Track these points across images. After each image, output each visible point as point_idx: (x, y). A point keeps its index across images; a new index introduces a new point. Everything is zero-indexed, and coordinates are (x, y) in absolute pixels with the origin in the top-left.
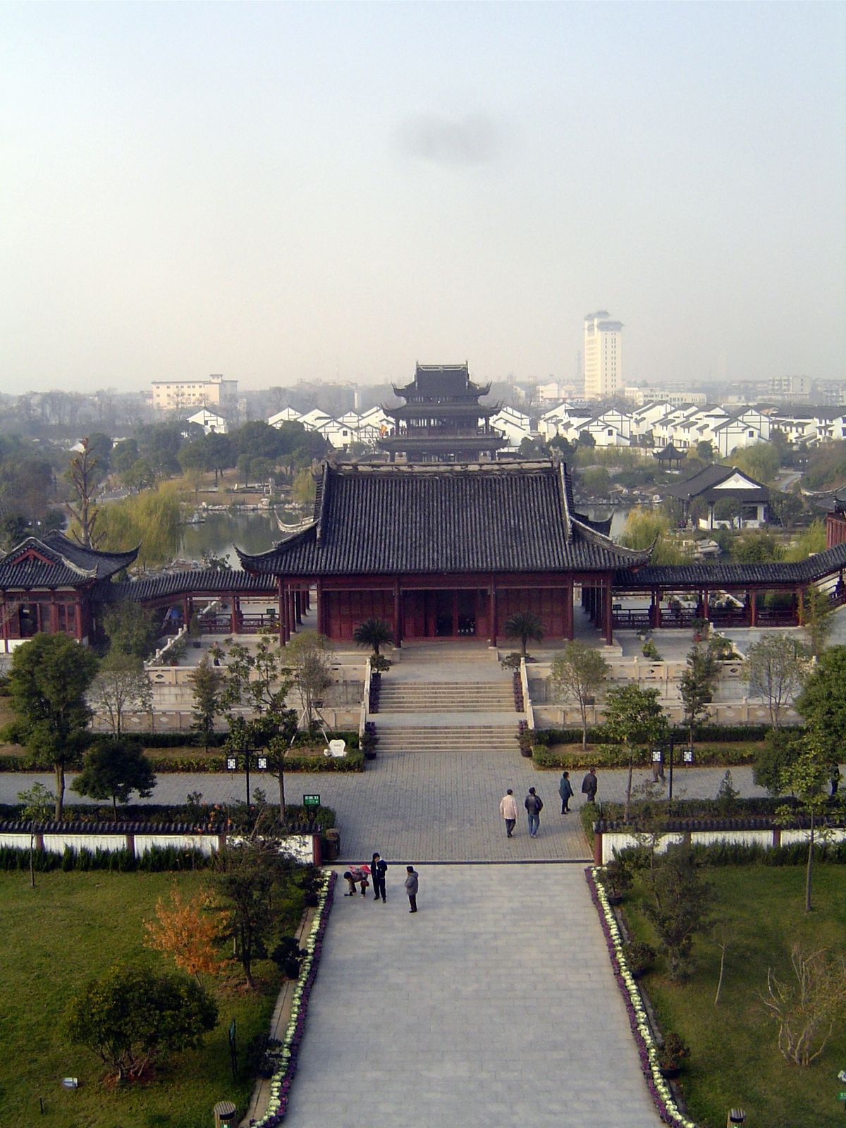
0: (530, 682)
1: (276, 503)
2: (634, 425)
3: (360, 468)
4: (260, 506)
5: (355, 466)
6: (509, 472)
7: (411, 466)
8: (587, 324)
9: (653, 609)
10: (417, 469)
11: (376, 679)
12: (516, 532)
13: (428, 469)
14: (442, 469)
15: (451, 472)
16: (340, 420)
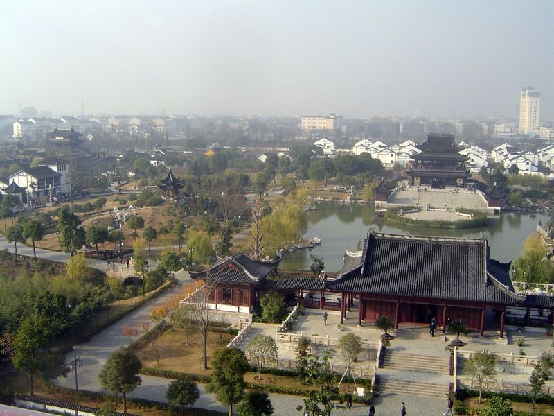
0: (458, 359)
1: (354, 199)
2: (541, 157)
3: (385, 236)
4: (346, 200)
5: (383, 235)
6: (459, 243)
7: (410, 237)
8: (522, 93)
9: (527, 315)
10: (413, 238)
11: (383, 349)
12: (459, 277)
13: (419, 238)
14: (426, 239)
15: (430, 241)
16: (390, 148)
